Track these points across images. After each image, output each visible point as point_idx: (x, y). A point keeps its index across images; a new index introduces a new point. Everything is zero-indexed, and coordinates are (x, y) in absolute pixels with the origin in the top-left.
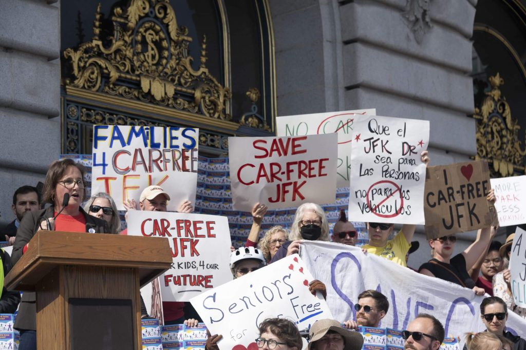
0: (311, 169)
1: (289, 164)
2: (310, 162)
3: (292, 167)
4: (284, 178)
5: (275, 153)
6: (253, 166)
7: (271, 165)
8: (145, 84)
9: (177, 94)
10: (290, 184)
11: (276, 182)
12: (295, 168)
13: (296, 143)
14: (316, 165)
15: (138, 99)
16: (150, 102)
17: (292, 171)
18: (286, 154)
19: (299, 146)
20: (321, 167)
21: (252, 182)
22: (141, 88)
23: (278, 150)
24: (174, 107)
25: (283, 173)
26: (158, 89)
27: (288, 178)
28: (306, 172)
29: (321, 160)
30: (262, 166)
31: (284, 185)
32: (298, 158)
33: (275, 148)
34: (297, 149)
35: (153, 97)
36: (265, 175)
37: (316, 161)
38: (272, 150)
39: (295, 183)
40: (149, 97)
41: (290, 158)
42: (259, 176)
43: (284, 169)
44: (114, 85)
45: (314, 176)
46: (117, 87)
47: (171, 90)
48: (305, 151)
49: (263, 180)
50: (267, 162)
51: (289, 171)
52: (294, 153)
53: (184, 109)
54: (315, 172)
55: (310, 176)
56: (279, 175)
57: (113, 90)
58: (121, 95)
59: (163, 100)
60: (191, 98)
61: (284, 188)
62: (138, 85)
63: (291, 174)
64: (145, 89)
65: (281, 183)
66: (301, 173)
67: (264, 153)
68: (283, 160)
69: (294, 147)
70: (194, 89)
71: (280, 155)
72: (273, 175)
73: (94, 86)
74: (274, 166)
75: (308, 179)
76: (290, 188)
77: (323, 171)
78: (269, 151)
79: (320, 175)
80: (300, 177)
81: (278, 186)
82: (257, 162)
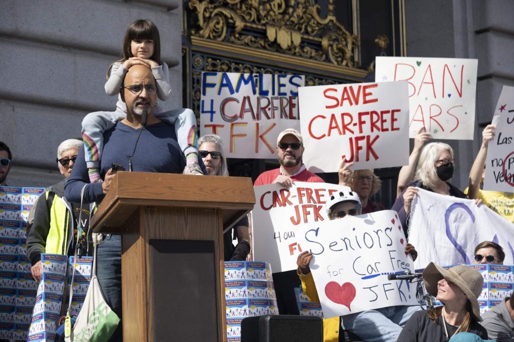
0: (383, 121)
1: (360, 114)
2: (382, 113)
3: (364, 118)
4: (356, 129)
5: (346, 102)
6: (324, 117)
7: (343, 115)
8: (271, 33)
9: (304, 42)
10: (363, 138)
11: (348, 135)
12: (366, 118)
13: (367, 91)
14: (387, 117)
15: (264, 48)
16: (277, 51)
17: (364, 122)
18: (357, 103)
19: (370, 94)
20: (393, 120)
21: (324, 136)
22: (267, 37)
23: (349, 98)
24: (301, 56)
25: (355, 125)
26: (284, 38)
27: (361, 131)
28: (379, 124)
29: (393, 111)
30: (333, 116)
31: (358, 139)
32: (369, 107)
33: (346, 96)
34: (368, 98)
35: (279, 45)
36: (337, 127)
37: (388, 112)
38: (343, 99)
39: (368, 137)
40: (275, 46)
41: (362, 107)
42: (331, 128)
43: (356, 120)
44: (240, 34)
45: (387, 130)
46: (243, 37)
47: (297, 39)
48: (376, 100)
49: (334, 132)
50: (338, 112)
51: (361, 123)
52: (365, 102)
53: (311, 58)
54: (387, 125)
55: (383, 130)
56: (351, 127)
57: (239, 39)
58: (247, 44)
59: (289, 49)
60: (318, 46)
61: (357, 143)
62: (263, 34)
63: (363, 125)
64: (271, 38)
65: (353, 136)
66: (373, 125)
67: (334, 102)
68: (354, 110)
69: (365, 95)
70: (321, 37)
71: (351, 104)
72: (345, 127)
73: (220, 36)
74: (345, 117)
75: (381, 133)
76: (363, 143)
77: (396, 125)
78: (340, 100)
79: (393, 129)
80: (372, 130)
81: (351, 139)
82: (328, 113)
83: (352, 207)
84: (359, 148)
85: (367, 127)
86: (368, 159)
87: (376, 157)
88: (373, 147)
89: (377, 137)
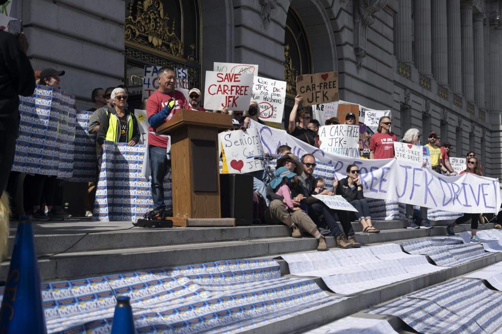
0: (241, 90)
1: (232, 86)
2: (241, 87)
3: (233, 88)
4: (229, 93)
5: (226, 80)
6: (216, 85)
7: (224, 86)
8: (150, 38)
9: (163, 43)
10: (232, 97)
11: (226, 94)
12: (234, 88)
13: (236, 76)
14: (243, 89)
15: (146, 45)
16: (151, 47)
17: (233, 90)
18: (231, 81)
19: (237, 78)
20: (246, 90)
21: (215, 94)
22: (148, 40)
23: (228, 79)
24: (161, 50)
25: (229, 91)
26: (155, 41)
27: (231, 94)
28: (239, 92)
29: (246, 87)
30: (220, 86)
31: (229, 97)
32: (236, 84)
33: (226, 78)
34: (236, 80)
35: (153, 45)
36: (221, 90)
37: (243, 87)
38: (225, 79)
39: (234, 97)
40: (151, 45)
41: (233, 83)
42: (218, 91)
43: (230, 89)
44: (137, 38)
45: (242, 94)
46: (138, 39)
47: (160, 43)
48: (239, 81)
49: (220, 92)
50: (222, 84)
51: (232, 90)
52: (235, 81)
53: (165, 51)
54: (243, 92)
55: (241, 94)
56: (227, 91)
57: (136, 40)
58: (140, 43)
59: (157, 47)
60: (168, 46)
61: (229, 99)
62: (147, 39)
63: (233, 91)
64: (150, 41)
65: (228, 96)
66: (237, 92)
67: (221, 80)
68: (230, 84)
69: (235, 78)
70: (170, 42)
71: (229, 81)
72: (224, 91)
73: (129, 38)
74: (225, 87)
75: (239, 96)
76: (231, 99)
77: (246, 93)
78: (224, 79)
79: (245, 94)
80: (236, 94)
81: (226, 97)
82: (218, 84)
83: (237, 127)
84: (230, 101)
85: (234, 92)
86: (233, 106)
87: (236, 106)
88: (236, 101)
89: (238, 97)
